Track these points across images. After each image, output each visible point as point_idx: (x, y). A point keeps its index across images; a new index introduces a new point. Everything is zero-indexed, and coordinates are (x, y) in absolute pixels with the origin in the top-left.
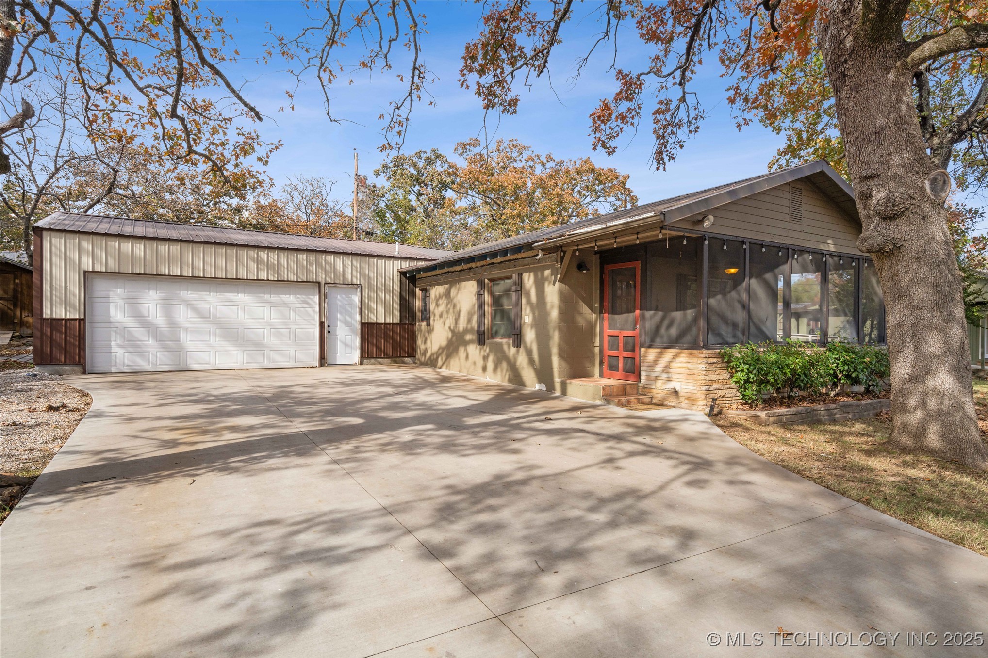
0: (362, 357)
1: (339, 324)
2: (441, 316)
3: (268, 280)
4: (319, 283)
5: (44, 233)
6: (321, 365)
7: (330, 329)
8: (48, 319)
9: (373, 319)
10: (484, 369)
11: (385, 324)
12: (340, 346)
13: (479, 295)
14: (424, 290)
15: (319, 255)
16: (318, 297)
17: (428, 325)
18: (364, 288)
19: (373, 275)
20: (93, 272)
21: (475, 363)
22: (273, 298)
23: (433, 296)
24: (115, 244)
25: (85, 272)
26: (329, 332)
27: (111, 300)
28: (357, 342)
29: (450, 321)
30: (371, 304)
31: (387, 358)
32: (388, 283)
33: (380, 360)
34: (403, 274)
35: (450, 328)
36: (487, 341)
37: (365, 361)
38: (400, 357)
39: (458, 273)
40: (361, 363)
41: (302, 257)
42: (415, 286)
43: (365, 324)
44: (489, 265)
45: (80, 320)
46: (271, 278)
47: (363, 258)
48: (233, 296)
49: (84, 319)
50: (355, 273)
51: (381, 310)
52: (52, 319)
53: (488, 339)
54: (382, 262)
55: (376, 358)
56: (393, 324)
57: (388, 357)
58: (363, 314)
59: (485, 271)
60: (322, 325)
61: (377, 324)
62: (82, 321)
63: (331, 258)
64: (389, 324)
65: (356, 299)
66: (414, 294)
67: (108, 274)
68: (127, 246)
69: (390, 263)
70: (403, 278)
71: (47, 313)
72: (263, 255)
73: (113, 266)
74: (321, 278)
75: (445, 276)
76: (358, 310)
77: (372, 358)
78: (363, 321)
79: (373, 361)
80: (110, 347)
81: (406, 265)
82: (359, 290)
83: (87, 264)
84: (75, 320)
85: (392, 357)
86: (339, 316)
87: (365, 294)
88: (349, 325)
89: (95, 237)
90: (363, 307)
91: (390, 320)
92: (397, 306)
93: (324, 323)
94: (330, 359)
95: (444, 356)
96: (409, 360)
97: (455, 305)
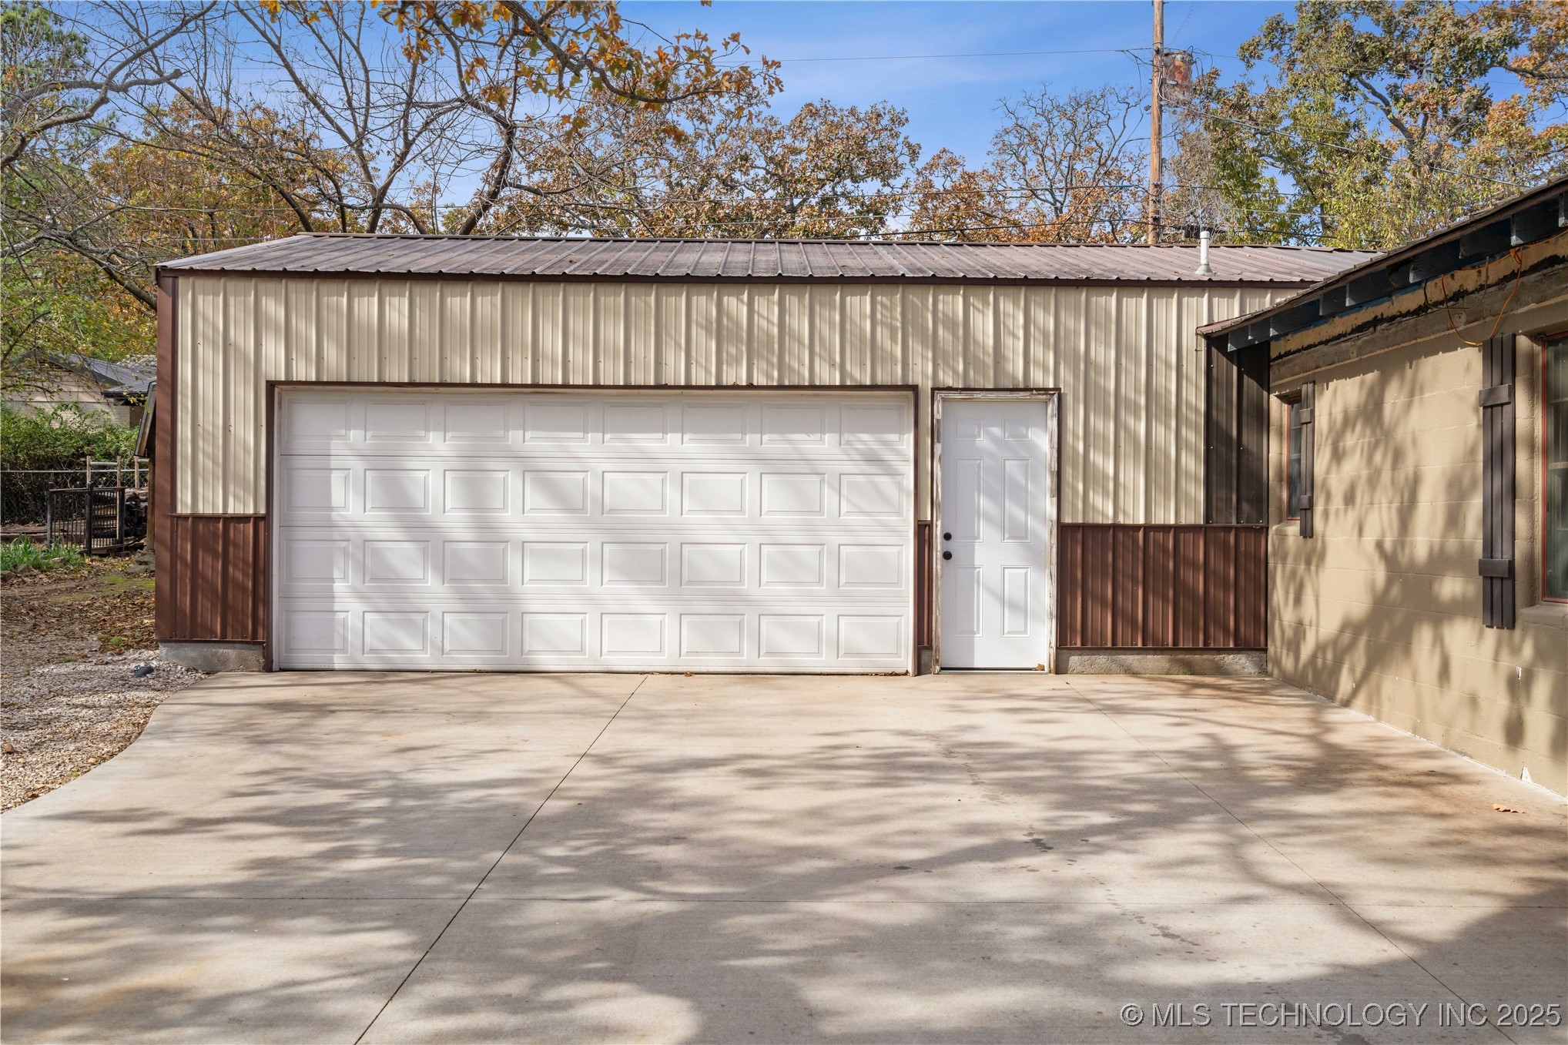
0: (1063, 644)
1: (984, 529)
2: (1349, 499)
3: (750, 386)
4: (915, 388)
5: (182, 282)
6: (920, 669)
7: (952, 546)
8: (185, 518)
9: (1104, 511)
10: (1514, 732)
11: (1148, 528)
12: (985, 607)
13: (1492, 407)
14: (1293, 399)
15: (914, 296)
16: (909, 438)
17: (1307, 532)
18: (1069, 400)
19: (1104, 354)
20: (288, 383)
21: (1473, 701)
22: (771, 443)
23: (1322, 422)
24: (337, 299)
25: (271, 385)
26: (947, 556)
27: (334, 462)
28: (1044, 592)
29: (1381, 519)
30: (1097, 458)
31: (1155, 651)
32: (1159, 381)
33: (1132, 660)
34: (1215, 340)
35: (1379, 545)
36: (1524, 612)
37: (1074, 660)
38: (1206, 649)
39: (1411, 321)
40: (1060, 668)
41: (860, 303)
42: (1266, 385)
43: (1074, 527)
44: (1534, 269)
45: (257, 519)
46: (759, 379)
47: (1068, 296)
48: (648, 442)
49: (267, 518)
50: (1037, 351)
51: (1134, 478)
52: (197, 518)
53: (1532, 602)
54: (1137, 305)
55: (1115, 649)
56: (1178, 529)
57: (1160, 649)
58: (1067, 492)
59: (1517, 300)
60: (923, 531)
61: (1116, 527)
62: (262, 522)
63: (954, 303)
64: (1165, 528)
65: (1043, 441)
66: (1261, 419)
67: (321, 386)
68: (367, 304)
69: (1167, 307)
70: (1220, 361)
71: (184, 505)
72: (736, 304)
73: (335, 365)
74: (922, 372)
75: (1365, 337)
76: (1048, 482)
77: (1099, 649)
78: (1067, 520)
79: (1102, 660)
80: (330, 597)
81: (1229, 310)
82: (1052, 408)
83: (275, 362)
84: (243, 519)
85: (1176, 649)
86: (984, 503)
87: (1075, 422)
88: (1018, 533)
89: (293, 285)
90: (1068, 472)
91: (1166, 515)
92: (1194, 465)
93: (929, 526)
94: (948, 649)
95: (1359, 657)
96: (1241, 662)
97: (1398, 456)
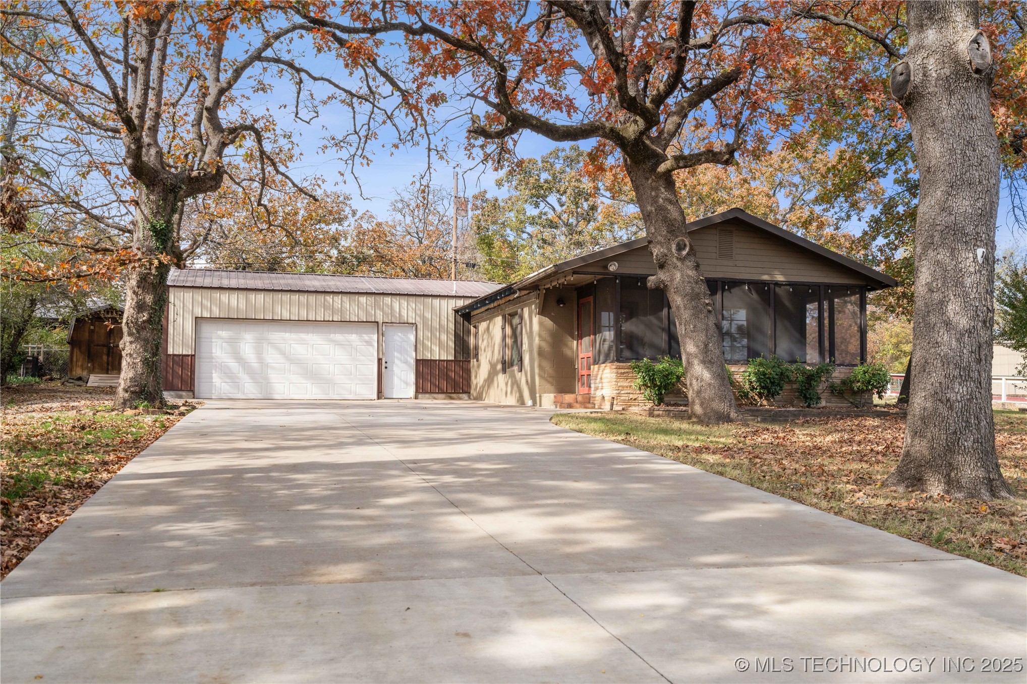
0: (417, 391)
1: (396, 361)
2: (485, 351)
3: (333, 321)
4: (377, 322)
5: (171, 289)
6: (379, 398)
7: (387, 365)
8: (170, 355)
9: (428, 356)
10: (506, 392)
11: (440, 361)
12: (396, 381)
13: (503, 329)
14: (475, 327)
15: (378, 297)
16: (376, 336)
17: (477, 361)
18: (419, 326)
19: (428, 315)
20: (201, 317)
21: (502, 389)
22: (339, 337)
23: (480, 332)
24: (217, 295)
25: (196, 318)
26: (386, 368)
27: (213, 340)
28: (412, 377)
29: (489, 354)
30: (426, 342)
31: (441, 393)
32: (442, 322)
33: (435, 395)
34: (456, 311)
35: (489, 360)
36: (507, 370)
37: (420, 396)
38: (454, 393)
39: (492, 309)
40: (416, 398)
41: (363, 299)
42: (470, 323)
43: (420, 360)
44: (508, 301)
45: (192, 356)
46: (335, 319)
47: (418, 299)
48: (303, 336)
49: (194, 355)
50: (410, 313)
51: (436, 349)
52: (174, 355)
53: (508, 368)
54: (436, 302)
55: (431, 393)
56: (447, 361)
57: (443, 393)
58: (418, 350)
59: (506, 307)
60: (380, 360)
61: (431, 360)
62: (193, 356)
63: (388, 300)
64: (444, 361)
65: (412, 337)
66: (469, 332)
67: (212, 319)
68: (224, 297)
69: (444, 302)
70: (458, 317)
71: (170, 351)
72: (329, 298)
73: (216, 313)
74: (380, 319)
75: (487, 312)
76: (413, 348)
77: (427, 393)
78: (418, 358)
79: (427, 395)
80: (212, 378)
81: (460, 303)
82: (414, 328)
83: (198, 312)
84: (188, 356)
85: (447, 393)
86: (396, 354)
87: (420, 333)
88: (406, 362)
89: (203, 290)
90: (418, 345)
91: (444, 357)
92: (452, 345)
93: (381, 359)
94: (386, 391)
95: (486, 388)
96: (465, 396)
97: (492, 339)
